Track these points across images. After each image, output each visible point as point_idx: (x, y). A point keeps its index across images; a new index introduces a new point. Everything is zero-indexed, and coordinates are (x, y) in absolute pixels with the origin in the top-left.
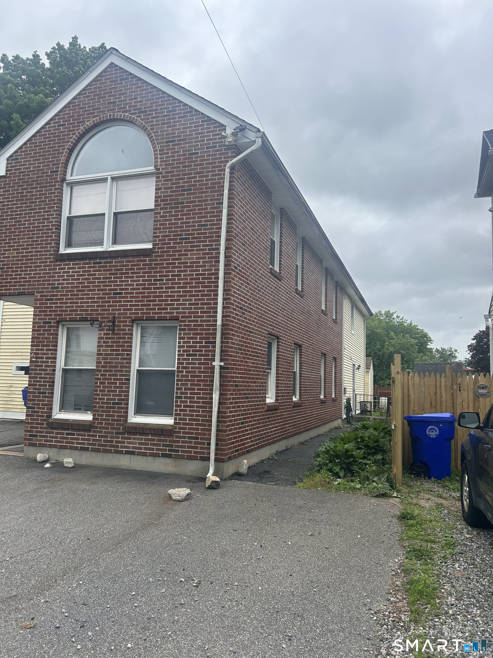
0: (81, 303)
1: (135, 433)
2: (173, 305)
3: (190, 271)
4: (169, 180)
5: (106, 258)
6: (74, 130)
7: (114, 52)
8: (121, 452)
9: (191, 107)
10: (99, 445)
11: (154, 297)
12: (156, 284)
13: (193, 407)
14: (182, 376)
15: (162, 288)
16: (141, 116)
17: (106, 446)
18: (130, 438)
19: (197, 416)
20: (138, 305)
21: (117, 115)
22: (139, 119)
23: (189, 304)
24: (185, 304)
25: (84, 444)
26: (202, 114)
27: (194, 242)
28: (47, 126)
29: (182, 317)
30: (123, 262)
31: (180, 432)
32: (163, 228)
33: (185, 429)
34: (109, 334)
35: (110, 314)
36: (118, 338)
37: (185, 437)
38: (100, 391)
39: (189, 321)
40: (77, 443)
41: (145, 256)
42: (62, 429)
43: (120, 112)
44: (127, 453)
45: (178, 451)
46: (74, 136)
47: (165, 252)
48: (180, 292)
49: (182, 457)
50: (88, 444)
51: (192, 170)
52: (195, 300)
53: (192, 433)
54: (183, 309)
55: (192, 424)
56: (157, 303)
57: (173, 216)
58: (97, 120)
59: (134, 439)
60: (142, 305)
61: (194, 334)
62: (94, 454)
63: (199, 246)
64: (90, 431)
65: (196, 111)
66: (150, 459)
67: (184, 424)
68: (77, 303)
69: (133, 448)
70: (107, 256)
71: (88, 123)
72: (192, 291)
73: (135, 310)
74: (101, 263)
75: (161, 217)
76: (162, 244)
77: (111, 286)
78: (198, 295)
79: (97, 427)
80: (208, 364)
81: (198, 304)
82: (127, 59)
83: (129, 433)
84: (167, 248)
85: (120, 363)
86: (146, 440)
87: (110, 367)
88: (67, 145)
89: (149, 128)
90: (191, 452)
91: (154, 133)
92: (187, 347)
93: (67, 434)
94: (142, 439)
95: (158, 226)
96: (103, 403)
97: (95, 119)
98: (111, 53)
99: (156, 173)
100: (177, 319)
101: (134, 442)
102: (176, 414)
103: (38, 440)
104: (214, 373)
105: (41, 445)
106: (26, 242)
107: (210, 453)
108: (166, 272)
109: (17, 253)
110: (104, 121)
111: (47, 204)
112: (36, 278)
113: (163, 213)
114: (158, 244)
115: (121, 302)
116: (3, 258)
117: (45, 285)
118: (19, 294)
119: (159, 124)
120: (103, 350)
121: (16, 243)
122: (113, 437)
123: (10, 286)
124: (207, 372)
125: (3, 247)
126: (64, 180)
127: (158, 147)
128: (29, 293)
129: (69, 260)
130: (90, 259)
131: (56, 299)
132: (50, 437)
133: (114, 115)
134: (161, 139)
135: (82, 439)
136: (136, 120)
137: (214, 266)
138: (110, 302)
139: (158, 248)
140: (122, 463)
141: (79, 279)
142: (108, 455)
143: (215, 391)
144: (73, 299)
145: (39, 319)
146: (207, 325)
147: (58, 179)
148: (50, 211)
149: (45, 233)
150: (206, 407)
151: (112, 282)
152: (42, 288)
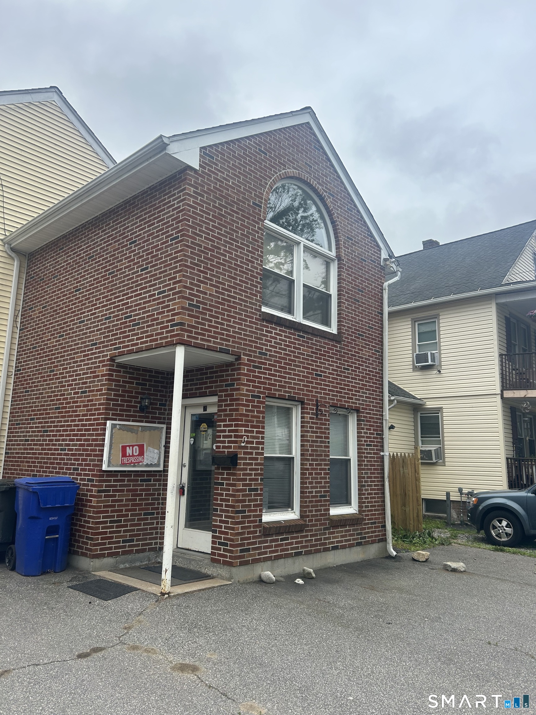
0: (289, 378)
1: (337, 526)
2: (356, 395)
3: (365, 366)
4: (350, 275)
5: (309, 333)
8: (328, 550)
9: (361, 217)
10: (311, 546)
12: (345, 373)
14: (365, 465)
15: (349, 378)
17: (317, 545)
18: (334, 532)
23: (366, 397)
24: (363, 397)
25: (298, 548)
26: (368, 228)
27: (366, 341)
28: (247, 141)
29: (362, 408)
30: (321, 342)
32: (348, 320)
33: (369, 515)
34: (314, 419)
35: (314, 396)
36: (320, 424)
38: (309, 483)
39: (366, 413)
40: (291, 549)
41: (336, 342)
42: (276, 534)
43: (315, 181)
44: (333, 549)
45: (366, 538)
46: (276, 175)
47: (350, 343)
48: (360, 384)
49: (368, 543)
50: (301, 547)
51: (363, 274)
52: (369, 394)
53: (373, 519)
54: (362, 400)
55: (372, 510)
56: (346, 391)
57: (353, 310)
59: (337, 533)
60: (336, 392)
61: (369, 425)
62: (306, 558)
63: (370, 345)
64: (303, 531)
66: (348, 550)
67: (368, 511)
68: (286, 378)
69: (336, 542)
72: (367, 386)
73: (332, 395)
74: (304, 337)
75: (346, 307)
77: (313, 365)
79: (308, 525)
81: (370, 398)
83: (333, 527)
84: (351, 339)
85: (323, 451)
86: (345, 532)
87: (316, 455)
88: (269, 181)
89: (336, 215)
90: (373, 536)
92: (366, 437)
93: (281, 539)
94: (343, 532)
95: (344, 316)
96: (312, 497)
97: (294, 170)
98: (309, 113)
99: (336, 262)
100: (357, 411)
101: (337, 537)
102: (360, 502)
103: (251, 555)
104: (383, 462)
105: (254, 561)
106: (227, 280)
107: (385, 535)
108: (351, 363)
109: (216, 292)
110: (301, 179)
111: (251, 243)
112: (241, 334)
113: (347, 304)
114: (345, 334)
115: (322, 384)
116: (197, 291)
117: (252, 346)
118: (221, 351)
119: (342, 216)
120: (310, 436)
121: (214, 276)
122: (322, 534)
123: (209, 336)
124: (378, 461)
125: (197, 275)
126: (265, 220)
127: (342, 239)
128: (234, 353)
129: (276, 324)
130: (295, 329)
131: (264, 369)
132: (264, 547)
133: (310, 180)
134: (344, 232)
135: (296, 543)
136: (327, 199)
137: (378, 366)
138: (313, 383)
139: (345, 338)
140: (329, 561)
141: (286, 350)
142: (318, 555)
143: (387, 478)
144: (281, 372)
145: (247, 390)
146: (376, 418)
147: (262, 218)
148: (255, 254)
149: (249, 279)
150: (379, 494)
151: (314, 361)
152: (249, 351)
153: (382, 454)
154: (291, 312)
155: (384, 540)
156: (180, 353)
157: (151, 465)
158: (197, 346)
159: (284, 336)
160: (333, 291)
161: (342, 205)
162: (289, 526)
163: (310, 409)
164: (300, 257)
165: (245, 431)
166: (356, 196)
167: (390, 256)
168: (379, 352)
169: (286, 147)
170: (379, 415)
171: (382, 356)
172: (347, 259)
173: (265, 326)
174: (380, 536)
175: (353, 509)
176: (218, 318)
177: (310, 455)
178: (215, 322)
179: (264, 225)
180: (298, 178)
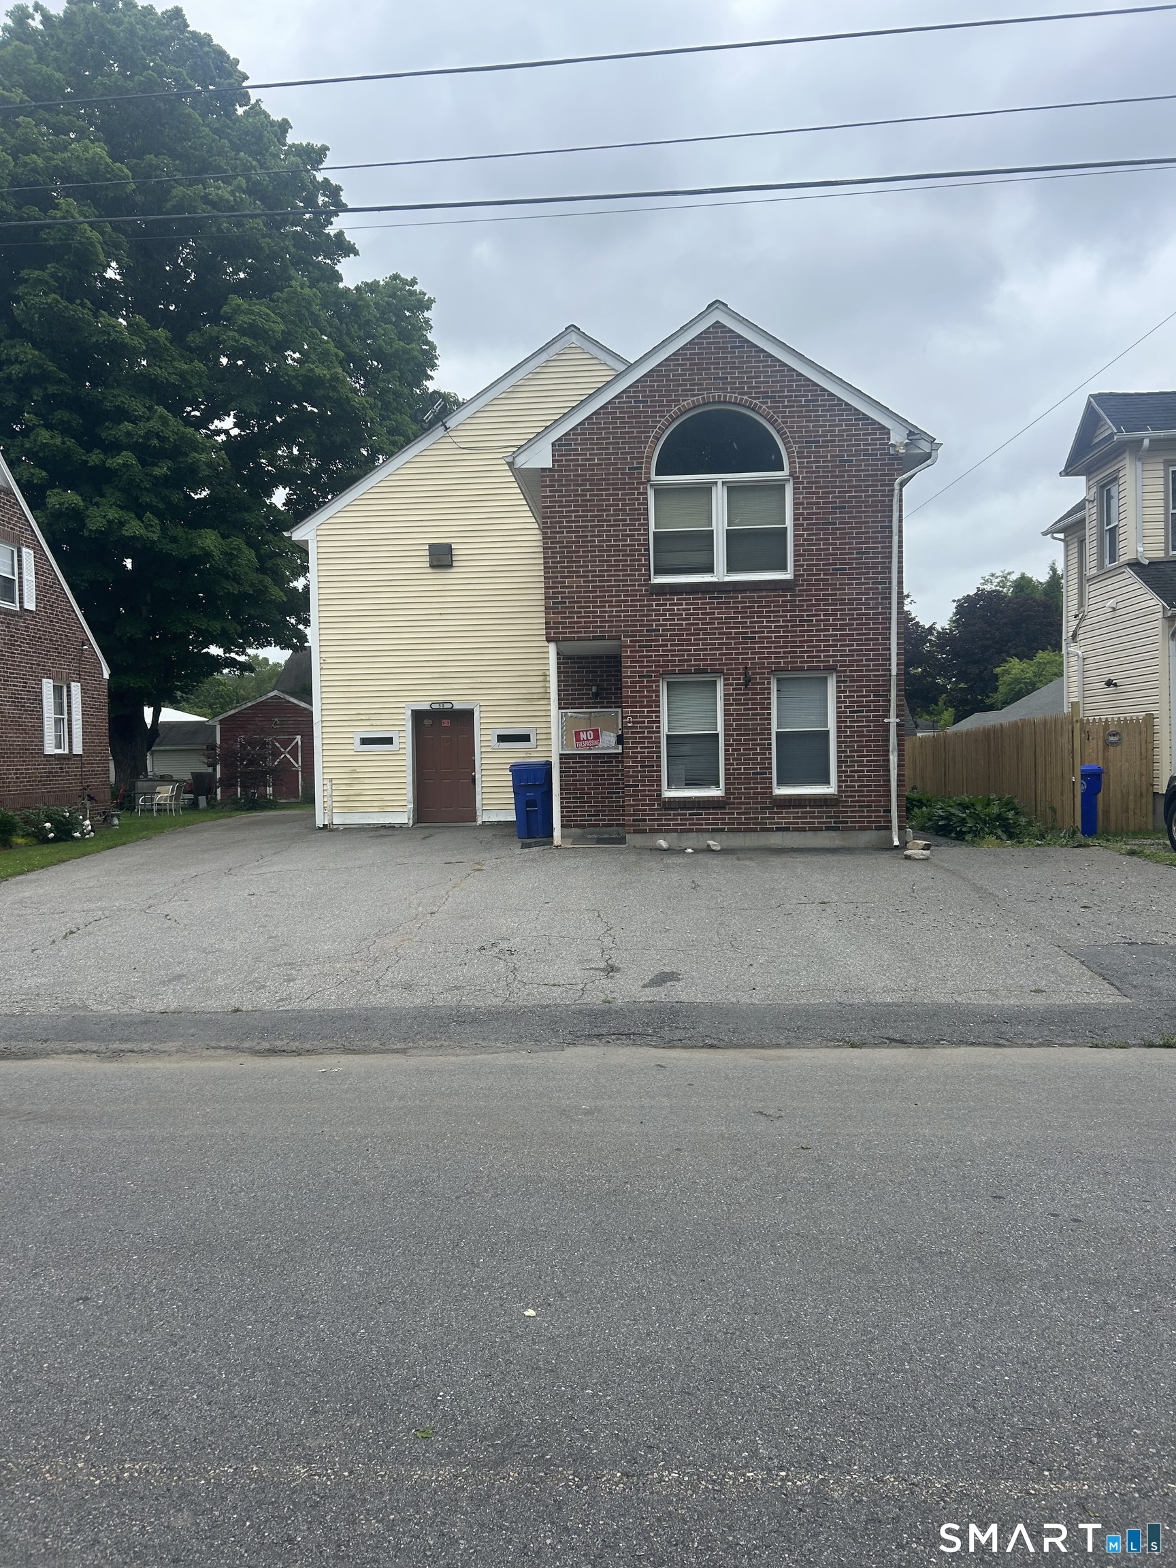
1: (789, 807)
2: (828, 651)
3: (849, 609)
4: (814, 493)
5: (729, 592)
6: (663, 411)
7: (721, 307)
8: (771, 830)
9: (839, 399)
10: (738, 824)
11: (800, 642)
12: (803, 626)
13: (863, 771)
14: (845, 737)
15: (812, 631)
16: (767, 403)
17: (750, 824)
18: (782, 813)
19: (868, 781)
20: (779, 653)
21: (731, 397)
22: (764, 407)
23: (850, 650)
24: (845, 651)
25: (717, 824)
26: (856, 409)
27: (852, 574)
28: (617, 401)
29: (841, 666)
30: (752, 596)
31: (847, 801)
32: (809, 555)
33: (855, 796)
34: (740, 689)
35: (740, 664)
36: (752, 694)
37: (854, 806)
38: (734, 759)
39: (851, 671)
40: (707, 824)
41: (784, 590)
42: (682, 809)
43: (735, 393)
44: (778, 829)
45: (847, 822)
46: (663, 420)
47: (813, 585)
48: (836, 635)
49: (853, 829)
50: (722, 824)
51: (844, 481)
52: (858, 645)
53: (863, 801)
54: (841, 656)
55: (862, 791)
56: (806, 649)
57: (821, 539)
58: (698, 400)
59: (786, 813)
60: (785, 652)
61: (857, 686)
62: (731, 835)
63: (860, 579)
64: (724, 808)
65: (847, 404)
66: (810, 834)
67: (852, 791)
68: (690, 650)
69: (786, 823)
70: (731, 589)
71: (685, 403)
72: (852, 635)
73: (775, 658)
74: (721, 598)
75: (804, 540)
76: (808, 575)
77: (738, 627)
78: (861, 640)
79: (734, 803)
80: (879, 721)
81: (862, 650)
82: (743, 321)
83: (779, 807)
84: (816, 580)
85: (759, 724)
86: (802, 813)
87: (745, 730)
88: (653, 432)
89: (780, 420)
90: (863, 822)
91: (787, 427)
92: (850, 702)
93: (690, 814)
94: (798, 813)
95: (804, 552)
96: (740, 774)
97: (695, 398)
98: (717, 308)
99: (791, 482)
100: (833, 669)
101: (787, 817)
102: (840, 781)
103: (648, 825)
104: (888, 731)
105: (652, 831)
106: (597, 566)
107: (890, 822)
108: (816, 610)
109: (584, 582)
110: (709, 403)
111: (628, 515)
112: (620, 616)
113: (808, 535)
114: (803, 575)
115: (754, 648)
116: (562, 587)
117: (636, 626)
118: (595, 638)
119: (794, 417)
120: (734, 710)
121: (581, 567)
122: (758, 813)
123: (578, 628)
124: (879, 731)
125: (560, 572)
126: (650, 481)
127: (795, 448)
128: (610, 638)
129: (671, 594)
130: (704, 592)
131: (655, 646)
132: (666, 820)
133: (725, 396)
134: (799, 437)
135: (713, 819)
136: (760, 407)
137: (881, 604)
138: (738, 649)
139: (803, 580)
140: (772, 842)
141: (689, 619)
142: (752, 834)
143: (892, 752)
144: (683, 645)
145: (631, 672)
146: (874, 676)
147: (643, 480)
148: (635, 525)
149: (628, 555)
150: (879, 771)
151: (740, 623)
152: (632, 631)
153: (886, 720)
154: (709, 569)
155: (889, 828)
156: (552, 649)
157: (608, 748)
158: (565, 640)
159: (686, 604)
160: (789, 523)
161: (794, 401)
162: (699, 802)
163: (733, 679)
164: (719, 499)
165: (632, 712)
166: (824, 374)
167: (911, 433)
168: (885, 583)
169: (680, 375)
170: (883, 670)
171: (890, 588)
172: (807, 472)
173: (655, 600)
174: (880, 822)
175: (830, 790)
176: (589, 607)
177: (734, 730)
178: (585, 612)
179: (651, 485)
180: (705, 404)
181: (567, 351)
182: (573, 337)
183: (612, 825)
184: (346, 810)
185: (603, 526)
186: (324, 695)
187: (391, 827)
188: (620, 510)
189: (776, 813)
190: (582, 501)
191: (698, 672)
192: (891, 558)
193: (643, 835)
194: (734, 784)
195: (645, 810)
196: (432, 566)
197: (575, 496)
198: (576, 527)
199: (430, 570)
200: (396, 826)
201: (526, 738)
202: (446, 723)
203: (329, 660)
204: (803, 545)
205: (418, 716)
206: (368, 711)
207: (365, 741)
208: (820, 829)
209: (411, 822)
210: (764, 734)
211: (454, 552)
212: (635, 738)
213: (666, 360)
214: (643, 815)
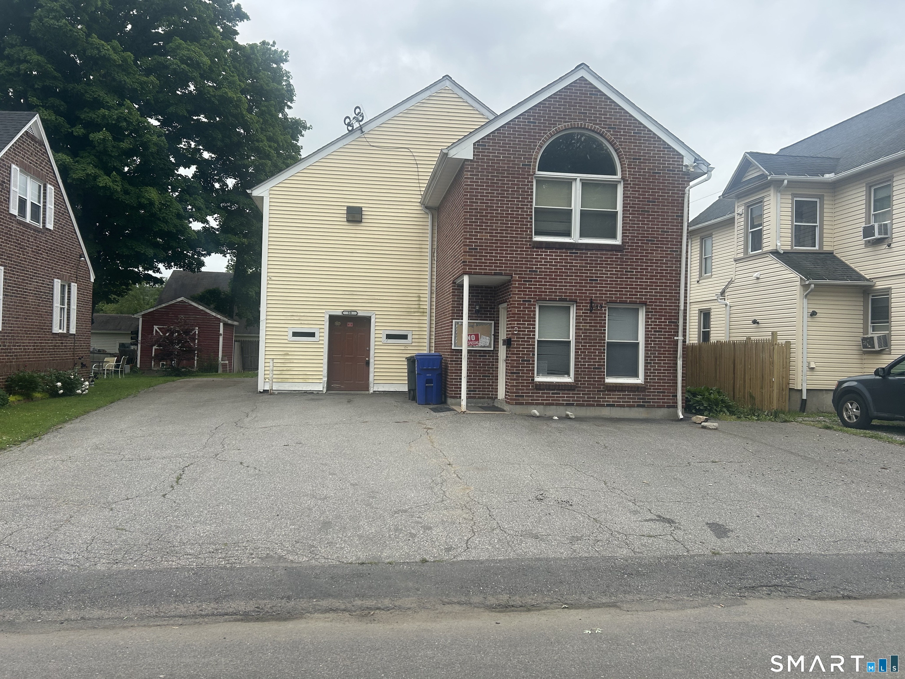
0: (560, 286)
1: (615, 391)
2: (642, 292)
3: (656, 266)
4: (637, 191)
5: (582, 249)
6: (546, 130)
7: (585, 68)
8: (603, 406)
9: (654, 134)
10: (583, 401)
11: (626, 285)
12: (627, 275)
13: (661, 370)
14: (651, 347)
15: (633, 278)
16: (610, 131)
17: (590, 401)
18: (610, 395)
19: (663, 376)
20: (612, 291)
21: (588, 125)
22: (608, 134)
23: (655, 292)
24: (652, 292)
25: (569, 401)
26: (664, 141)
27: (658, 244)
28: (517, 120)
29: (650, 302)
30: (597, 254)
31: (650, 389)
32: (632, 230)
33: (655, 386)
34: (587, 313)
35: (588, 297)
36: (595, 317)
37: (655, 392)
38: (581, 358)
39: (655, 305)
40: (563, 400)
41: (616, 251)
42: (547, 389)
43: (591, 123)
44: (608, 405)
45: (650, 402)
46: (545, 136)
47: (635, 249)
48: (647, 282)
49: (653, 407)
50: (573, 401)
51: (655, 186)
52: (660, 289)
53: (660, 389)
54: (650, 295)
55: (660, 383)
56: (628, 290)
57: (640, 221)
58: (568, 125)
59: (613, 395)
60: (615, 291)
61: (659, 315)
62: (578, 408)
63: (663, 247)
64: (574, 390)
65: (659, 138)
66: (627, 409)
67: (653, 382)
68: (556, 286)
69: (613, 401)
71: (560, 126)
72: (657, 283)
73: (610, 294)
74: (577, 253)
75: (630, 220)
76: (631, 243)
77: (587, 273)
78: (662, 286)
80: (671, 338)
81: (662, 293)
82: (599, 78)
83: (609, 391)
84: (636, 246)
85: (598, 336)
86: (623, 395)
87: (589, 339)
88: (538, 142)
89: (618, 143)
90: (660, 402)
91: (622, 148)
92: (654, 325)
93: (552, 394)
94: (620, 395)
95: (628, 228)
96: (584, 368)
97: (566, 124)
98: (583, 68)
99: (622, 183)
100: (645, 304)
101: (614, 397)
102: (646, 375)
103: (525, 400)
104: (675, 345)
105: (528, 404)
106: (499, 227)
107: (676, 403)
108: (636, 265)
109: (490, 236)
110: (575, 128)
111: (521, 195)
112: (512, 260)
113: (632, 217)
114: (628, 243)
115: (597, 287)
116: (475, 239)
117: (522, 268)
118: (495, 274)
119: (626, 142)
120: (583, 326)
121: (488, 226)
122: (595, 394)
123: (485, 266)
124: (671, 345)
125: (474, 229)
126: (535, 174)
127: (626, 162)
128: (506, 275)
129: (546, 248)
130: (567, 249)
131: (534, 281)
132: (536, 396)
133: (585, 125)
134: (629, 155)
135: (567, 397)
136: (606, 134)
137: (675, 264)
138: (587, 287)
139: (628, 246)
140: (603, 413)
141: (557, 266)
142: (591, 408)
143: (680, 358)
144: (552, 282)
145: (518, 298)
146: (669, 309)
147: (531, 173)
148: (524, 202)
149: (519, 221)
150: (670, 370)
151: (588, 270)
152: (520, 271)
153: (675, 338)
154: (568, 234)
155: (676, 407)
156: (466, 280)
157: (484, 347)
158: (478, 274)
159: (555, 256)
160: (619, 208)
161: (627, 132)
162: (559, 385)
163: (583, 306)
164: (577, 190)
165: (517, 324)
166: (646, 118)
167: (696, 160)
168: (677, 251)
169: (557, 108)
170: (675, 306)
171: (681, 255)
172: (633, 178)
173: (535, 252)
174: (670, 403)
175: (639, 380)
176: (492, 253)
177: (582, 339)
178: (490, 256)
179: (536, 177)
180: (571, 128)
181: (443, 91)
182: (448, 83)
183: (484, 398)
184: (280, 380)
185: (504, 201)
186: (269, 302)
187: (311, 393)
188: (515, 191)
189: (607, 395)
190: (491, 183)
191: (561, 300)
192: (682, 236)
193: (521, 406)
194: (581, 374)
195: (524, 390)
196: (348, 221)
197: (487, 179)
198: (486, 200)
199: (346, 223)
200: (314, 392)
201: (405, 337)
202: (350, 325)
203: (273, 278)
204: (629, 223)
205: (333, 319)
206: (299, 314)
207: (295, 334)
208: (633, 406)
209: (325, 390)
210: (601, 343)
211: (364, 213)
212: (519, 341)
213: (549, 97)
214: (522, 393)
